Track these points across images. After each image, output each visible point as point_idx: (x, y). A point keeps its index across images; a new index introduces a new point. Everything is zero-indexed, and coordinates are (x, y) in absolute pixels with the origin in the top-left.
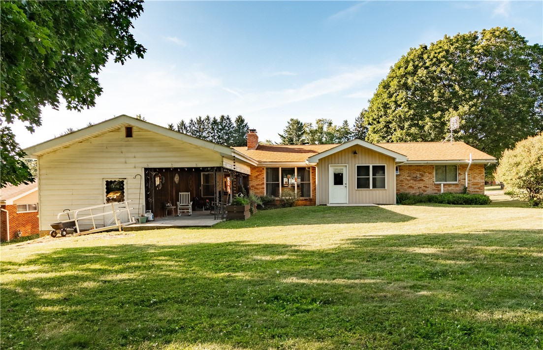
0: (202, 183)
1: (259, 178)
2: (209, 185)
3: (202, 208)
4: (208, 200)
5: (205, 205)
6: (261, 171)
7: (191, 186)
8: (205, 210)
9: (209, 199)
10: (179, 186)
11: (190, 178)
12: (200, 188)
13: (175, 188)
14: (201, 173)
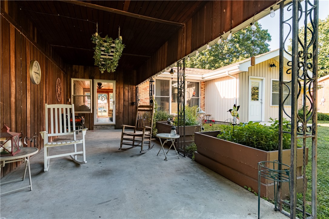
0: (73, 94)
1: (148, 91)
7: (59, 96)
10: (39, 91)
11: (59, 82)
12: (70, 101)
13: (32, 93)
14: (71, 79)
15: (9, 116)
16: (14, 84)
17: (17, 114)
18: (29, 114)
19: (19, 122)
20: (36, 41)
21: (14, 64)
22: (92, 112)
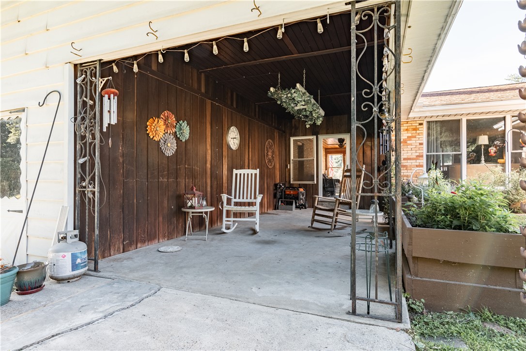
0: (292, 158)
1: (411, 145)
2: (303, 162)
3: (292, 205)
4: (301, 190)
5: (297, 198)
6: (415, 129)
7: (270, 161)
8: (297, 207)
9: (305, 186)
10: (239, 157)
11: (269, 144)
12: (289, 168)
13: (229, 159)
14: (290, 138)
15: (205, 180)
16: (209, 151)
17: (213, 179)
18: (226, 180)
19: (215, 186)
20: (235, 106)
21: (210, 134)
22: (315, 183)
